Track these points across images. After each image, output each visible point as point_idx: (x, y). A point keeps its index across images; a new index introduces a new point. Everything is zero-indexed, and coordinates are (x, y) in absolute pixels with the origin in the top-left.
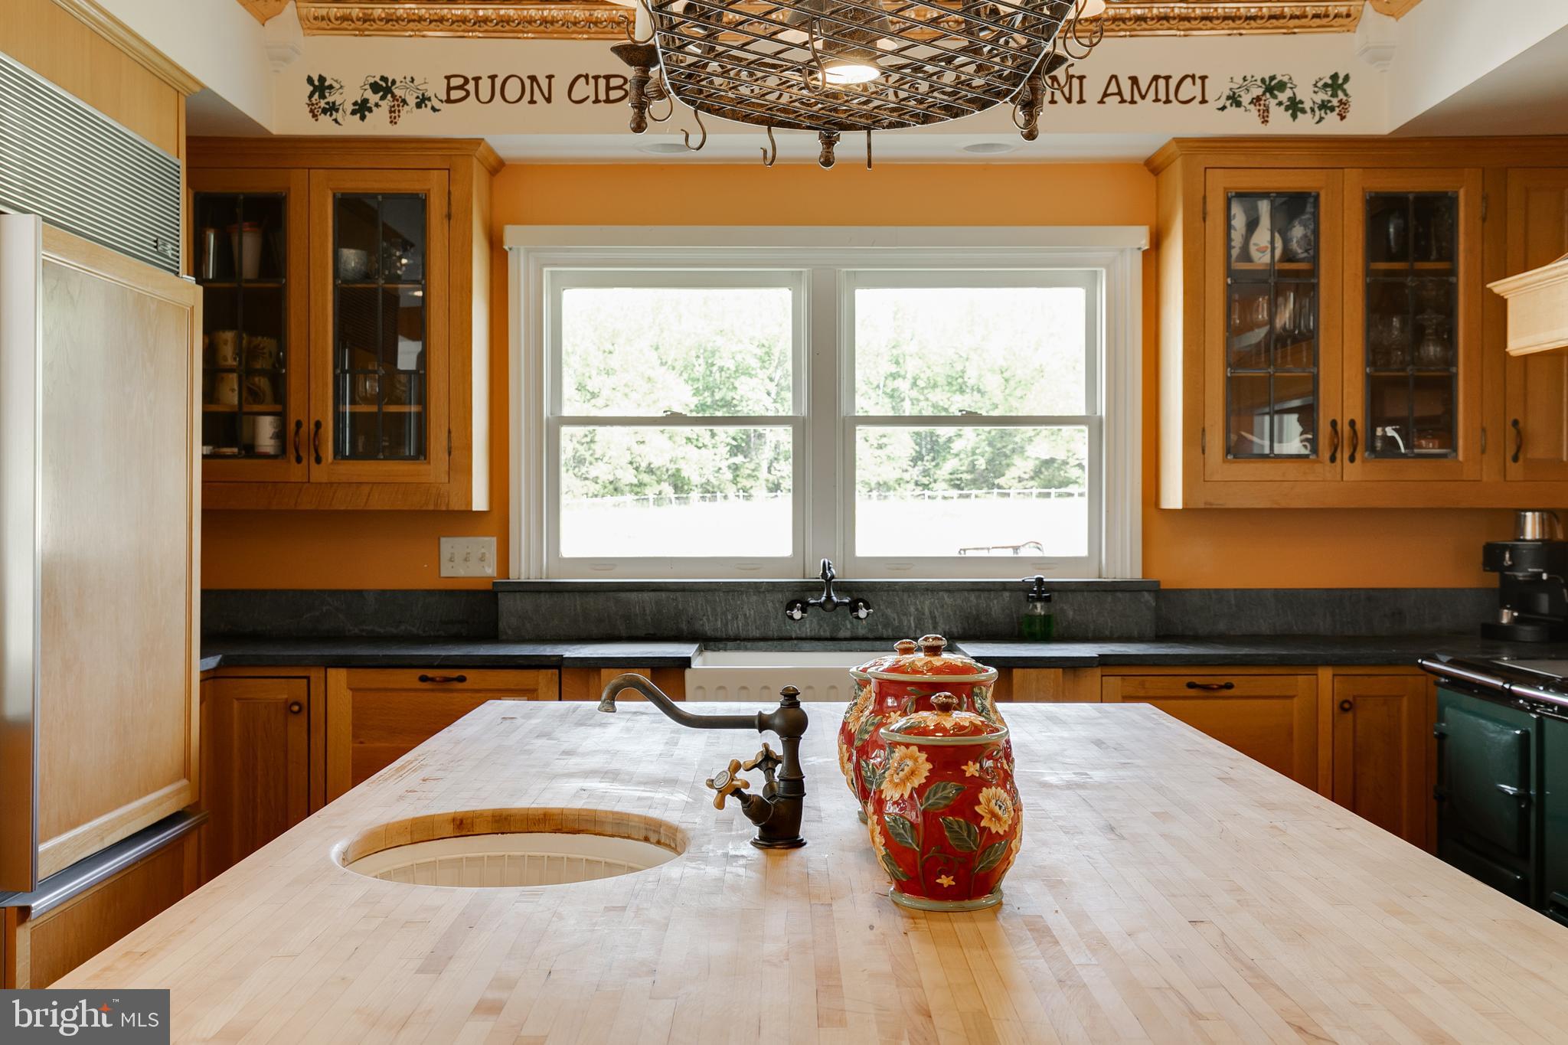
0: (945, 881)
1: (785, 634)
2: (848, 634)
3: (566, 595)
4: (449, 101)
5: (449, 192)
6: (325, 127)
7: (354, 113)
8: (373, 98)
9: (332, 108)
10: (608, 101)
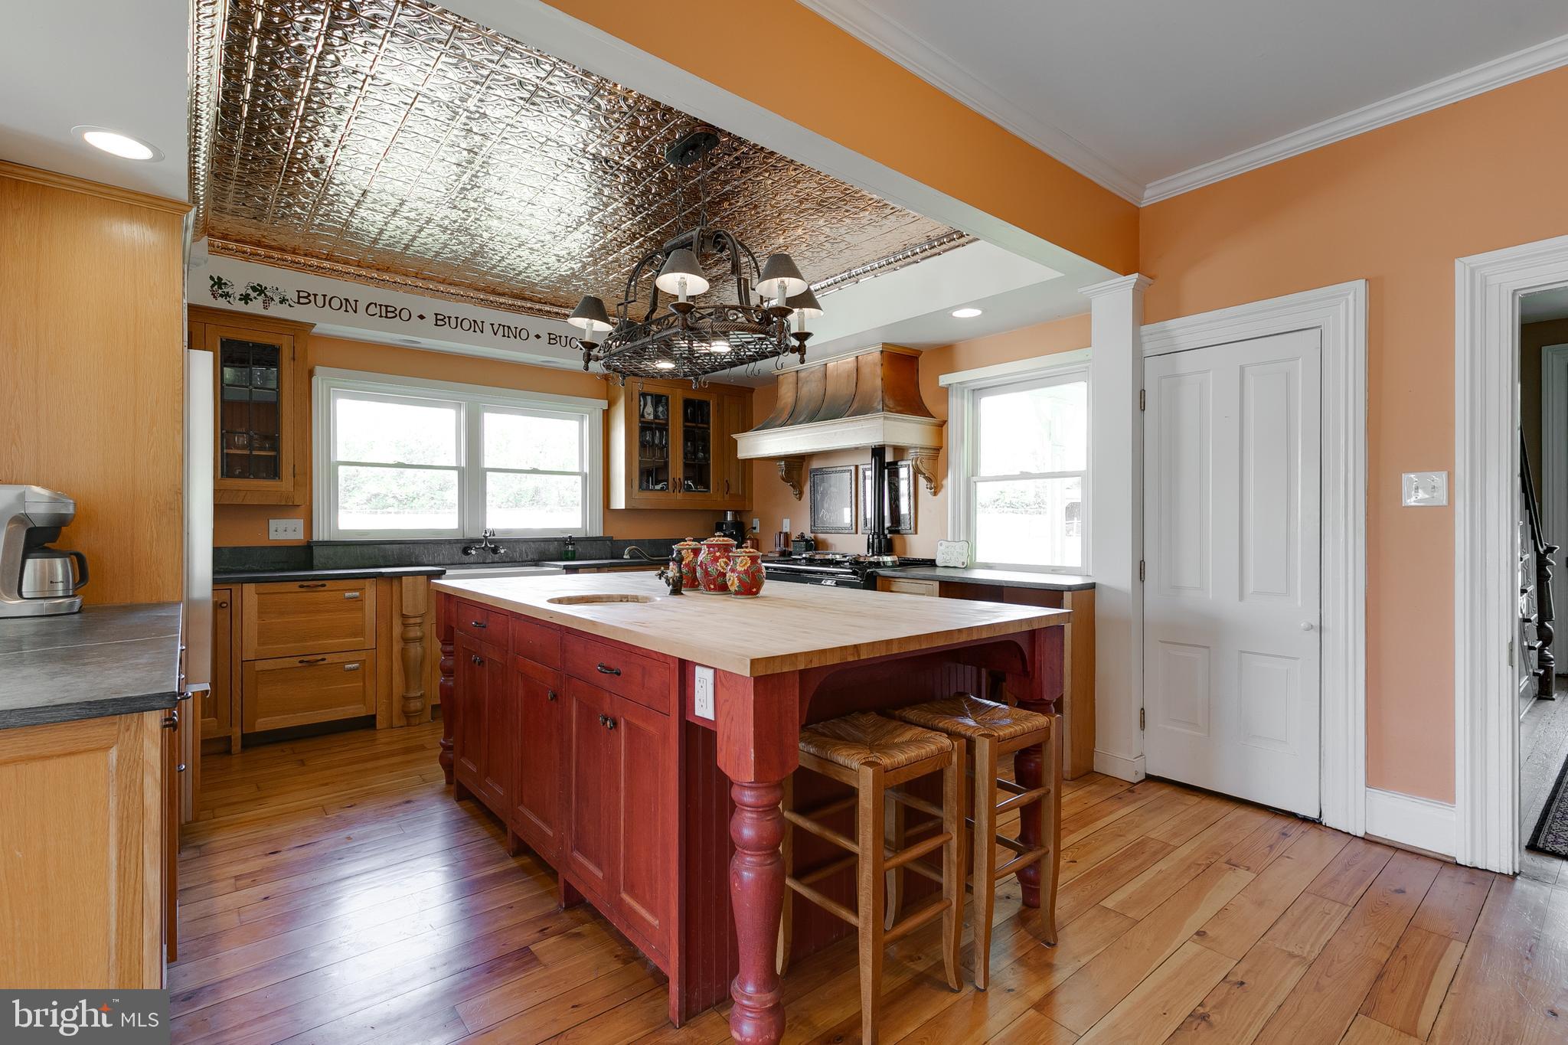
0: (754, 590)
1: (461, 562)
2: (490, 561)
3: (352, 547)
4: (299, 303)
5: (294, 347)
6: (221, 304)
7: (240, 299)
8: (253, 294)
9: (226, 295)
10: (386, 317)
